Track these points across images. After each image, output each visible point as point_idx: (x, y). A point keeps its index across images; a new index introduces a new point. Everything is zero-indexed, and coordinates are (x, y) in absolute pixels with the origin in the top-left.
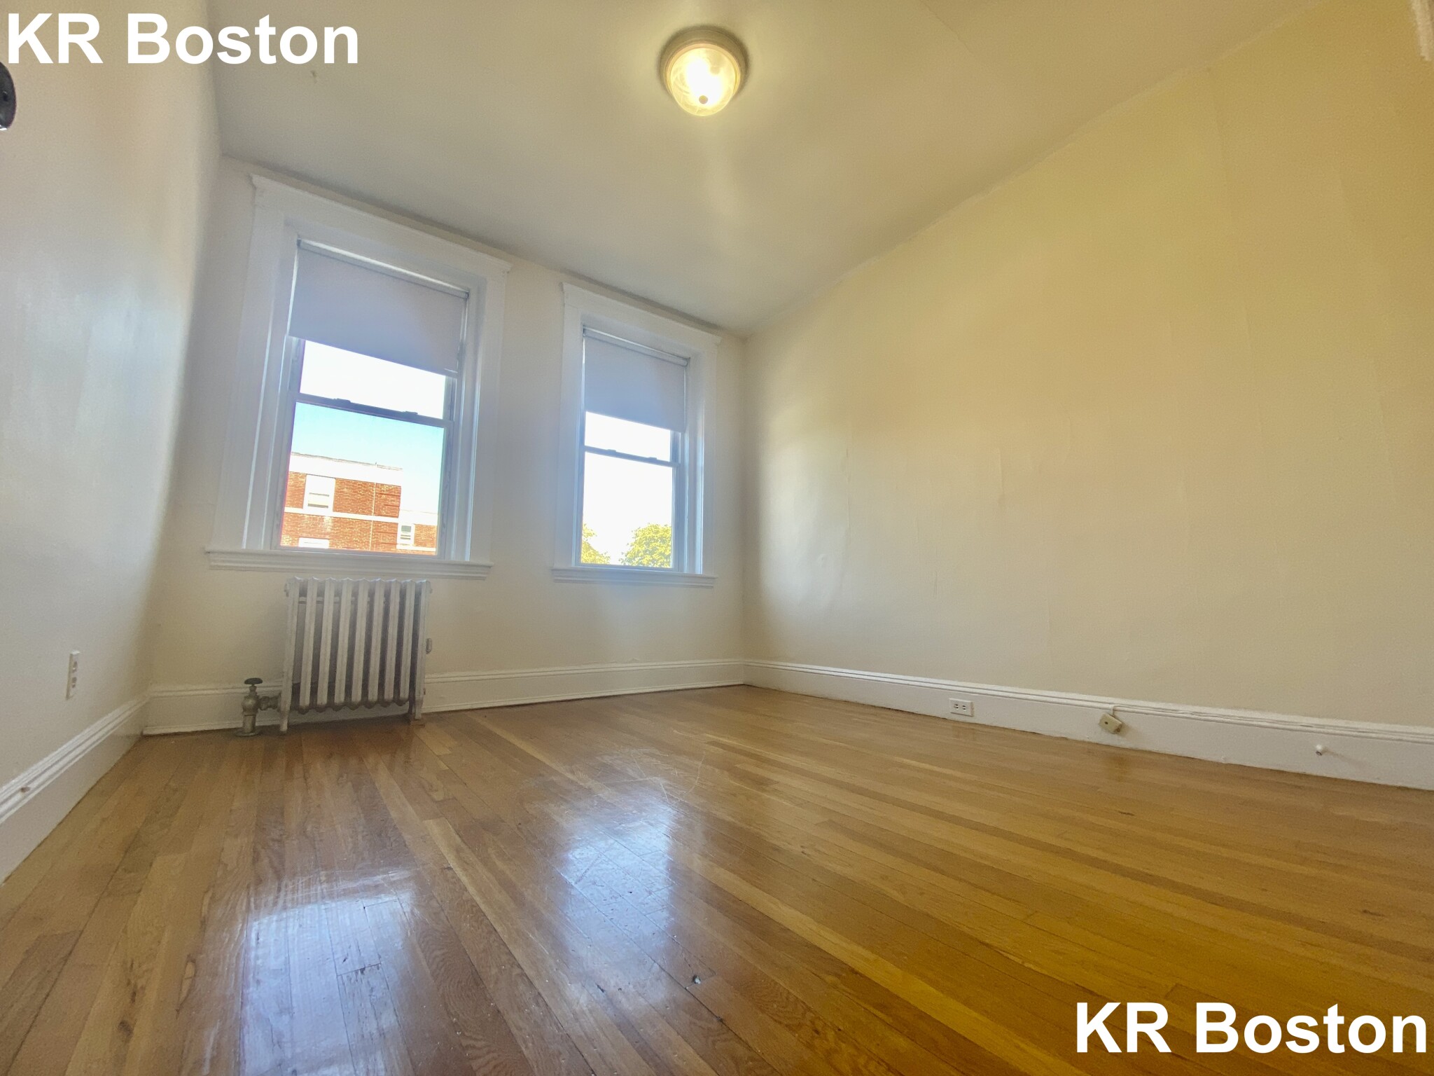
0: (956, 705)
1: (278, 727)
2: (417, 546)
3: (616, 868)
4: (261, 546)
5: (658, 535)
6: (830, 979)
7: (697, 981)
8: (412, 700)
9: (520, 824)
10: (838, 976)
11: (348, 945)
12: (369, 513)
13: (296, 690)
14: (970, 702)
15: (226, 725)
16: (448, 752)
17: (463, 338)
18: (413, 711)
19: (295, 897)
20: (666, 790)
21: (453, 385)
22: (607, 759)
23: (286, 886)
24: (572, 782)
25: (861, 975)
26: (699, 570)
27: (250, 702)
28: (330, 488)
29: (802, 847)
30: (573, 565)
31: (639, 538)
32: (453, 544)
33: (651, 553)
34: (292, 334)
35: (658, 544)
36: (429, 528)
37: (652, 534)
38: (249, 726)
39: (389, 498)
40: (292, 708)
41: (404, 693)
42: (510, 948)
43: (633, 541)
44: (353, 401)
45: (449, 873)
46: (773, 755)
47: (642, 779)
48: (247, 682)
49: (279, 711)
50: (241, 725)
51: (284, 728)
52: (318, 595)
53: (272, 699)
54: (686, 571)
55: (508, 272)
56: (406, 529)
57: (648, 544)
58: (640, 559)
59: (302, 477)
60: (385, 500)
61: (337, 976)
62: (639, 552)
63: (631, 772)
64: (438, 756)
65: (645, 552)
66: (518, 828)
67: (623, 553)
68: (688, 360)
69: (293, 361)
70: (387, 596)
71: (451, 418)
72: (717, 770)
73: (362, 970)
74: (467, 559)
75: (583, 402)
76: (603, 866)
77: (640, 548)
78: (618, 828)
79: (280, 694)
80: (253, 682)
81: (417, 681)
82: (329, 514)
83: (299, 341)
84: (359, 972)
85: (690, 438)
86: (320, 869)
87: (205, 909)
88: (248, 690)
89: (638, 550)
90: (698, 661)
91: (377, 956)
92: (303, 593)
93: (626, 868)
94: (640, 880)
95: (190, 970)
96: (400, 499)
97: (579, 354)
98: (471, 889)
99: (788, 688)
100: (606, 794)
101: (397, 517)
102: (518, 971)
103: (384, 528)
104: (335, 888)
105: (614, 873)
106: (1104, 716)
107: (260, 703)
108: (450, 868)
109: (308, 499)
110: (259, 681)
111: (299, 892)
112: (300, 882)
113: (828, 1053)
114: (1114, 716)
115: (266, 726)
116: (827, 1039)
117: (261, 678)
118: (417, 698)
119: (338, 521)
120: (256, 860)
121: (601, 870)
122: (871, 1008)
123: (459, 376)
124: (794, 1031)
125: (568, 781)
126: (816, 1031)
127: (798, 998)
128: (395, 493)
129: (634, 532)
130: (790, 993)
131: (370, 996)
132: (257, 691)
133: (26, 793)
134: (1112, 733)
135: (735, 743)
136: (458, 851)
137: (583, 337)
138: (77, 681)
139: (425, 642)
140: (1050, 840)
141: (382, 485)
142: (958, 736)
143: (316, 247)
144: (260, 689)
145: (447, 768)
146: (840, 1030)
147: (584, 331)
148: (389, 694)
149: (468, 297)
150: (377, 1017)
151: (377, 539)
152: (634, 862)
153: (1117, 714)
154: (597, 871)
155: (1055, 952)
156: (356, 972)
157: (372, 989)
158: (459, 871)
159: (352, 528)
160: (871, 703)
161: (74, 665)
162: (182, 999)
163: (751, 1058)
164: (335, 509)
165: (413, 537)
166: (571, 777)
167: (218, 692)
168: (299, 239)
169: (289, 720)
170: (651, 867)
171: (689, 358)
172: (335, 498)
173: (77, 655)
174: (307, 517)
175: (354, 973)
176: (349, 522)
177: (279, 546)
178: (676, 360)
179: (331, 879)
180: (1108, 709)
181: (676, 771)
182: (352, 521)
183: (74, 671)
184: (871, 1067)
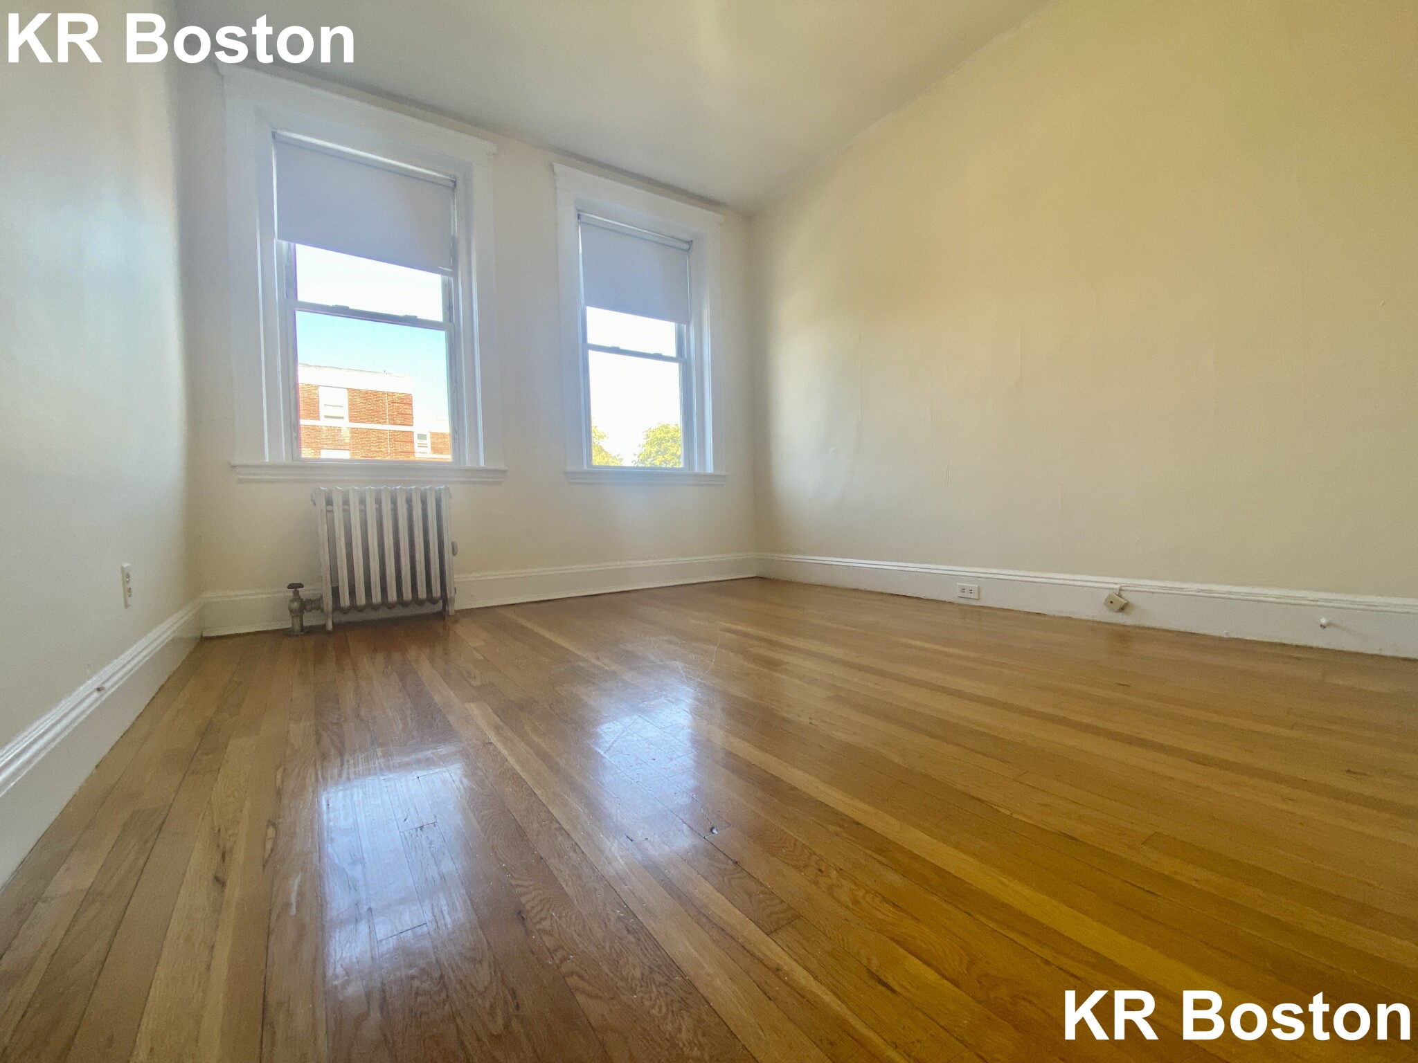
0: (963, 590)
1: (323, 627)
2: (435, 453)
3: (640, 739)
4: (284, 457)
5: (669, 435)
6: (830, 827)
7: (714, 831)
8: (444, 598)
9: (552, 704)
10: (842, 826)
11: (407, 807)
12: (385, 422)
13: (336, 592)
14: (975, 586)
15: (276, 626)
16: (483, 644)
17: (454, 231)
18: (447, 608)
19: (357, 770)
20: (684, 672)
21: (450, 284)
22: (629, 647)
23: (348, 761)
24: (598, 668)
25: (861, 825)
26: (710, 469)
27: (295, 605)
28: (344, 398)
29: (810, 718)
30: (585, 468)
31: (650, 439)
32: (467, 450)
33: (663, 454)
34: (280, 238)
35: (669, 444)
36: (444, 435)
37: (662, 434)
38: (297, 627)
39: (401, 407)
40: (334, 610)
41: (437, 592)
42: (549, 807)
43: (645, 442)
44: (352, 307)
45: (491, 748)
46: (784, 640)
47: (661, 663)
48: (290, 586)
49: (322, 611)
50: (290, 625)
51: (330, 626)
52: (344, 504)
53: (315, 601)
54: (697, 470)
56: (422, 437)
57: (659, 445)
58: (652, 460)
59: (316, 389)
60: (398, 408)
61: (400, 833)
62: (651, 453)
63: (651, 657)
64: (474, 648)
65: (657, 452)
66: (551, 708)
67: (635, 455)
68: (690, 243)
69: (285, 266)
71: (451, 320)
72: (731, 654)
73: (421, 828)
74: (482, 464)
75: (583, 297)
76: (629, 738)
77: (652, 449)
78: (642, 705)
79: (322, 597)
80: (295, 587)
81: (448, 580)
82: (345, 425)
83: (289, 246)
84: (419, 829)
85: (695, 329)
86: (376, 746)
87: (279, 782)
88: (292, 594)
89: (650, 451)
91: (433, 816)
92: (329, 502)
93: (650, 739)
94: (662, 749)
95: (271, 832)
96: (412, 407)
97: (576, 243)
98: (512, 761)
100: (628, 676)
101: (412, 425)
102: (557, 825)
103: (401, 437)
104: (391, 762)
106: (1110, 595)
107: (303, 606)
108: (491, 743)
109: (323, 411)
110: (301, 586)
111: (360, 765)
112: (360, 758)
113: (830, 888)
114: (1120, 596)
115: (312, 626)
116: (829, 877)
117: (302, 583)
118: (448, 596)
119: (354, 431)
120: (319, 740)
121: (627, 741)
122: (869, 852)
123: (455, 274)
124: (800, 871)
125: (594, 666)
126: (820, 870)
127: (804, 844)
128: (406, 401)
129: (645, 433)
130: (797, 840)
131: (430, 847)
132: (300, 593)
133: (102, 692)
134: (1117, 612)
135: (748, 630)
136: (497, 728)
137: (579, 223)
138: (133, 591)
139: (450, 545)
140: (1045, 710)
141: (393, 393)
142: (964, 618)
143: (292, 139)
144: (303, 593)
145: (482, 658)
146: (841, 869)
147: (579, 216)
148: (422, 593)
149: (455, 185)
150: (437, 864)
151: (395, 447)
152: (657, 734)
153: (1123, 594)
154: (623, 742)
155: (1043, 805)
156: (416, 829)
157: (431, 842)
158: (499, 745)
159: (369, 438)
160: (879, 590)
161: (127, 576)
162: (266, 856)
163: (763, 893)
164: (351, 420)
165: (429, 445)
166: (596, 662)
167: (264, 596)
168: (274, 130)
169: (333, 620)
170: (672, 738)
171: (692, 241)
172: (350, 408)
173: (128, 567)
174: (325, 428)
175: (414, 830)
176: (366, 432)
177: (300, 457)
178: (678, 244)
179: (387, 755)
180: (1113, 589)
181: (693, 656)
182: (368, 431)
183: (128, 582)
184: (868, 898)
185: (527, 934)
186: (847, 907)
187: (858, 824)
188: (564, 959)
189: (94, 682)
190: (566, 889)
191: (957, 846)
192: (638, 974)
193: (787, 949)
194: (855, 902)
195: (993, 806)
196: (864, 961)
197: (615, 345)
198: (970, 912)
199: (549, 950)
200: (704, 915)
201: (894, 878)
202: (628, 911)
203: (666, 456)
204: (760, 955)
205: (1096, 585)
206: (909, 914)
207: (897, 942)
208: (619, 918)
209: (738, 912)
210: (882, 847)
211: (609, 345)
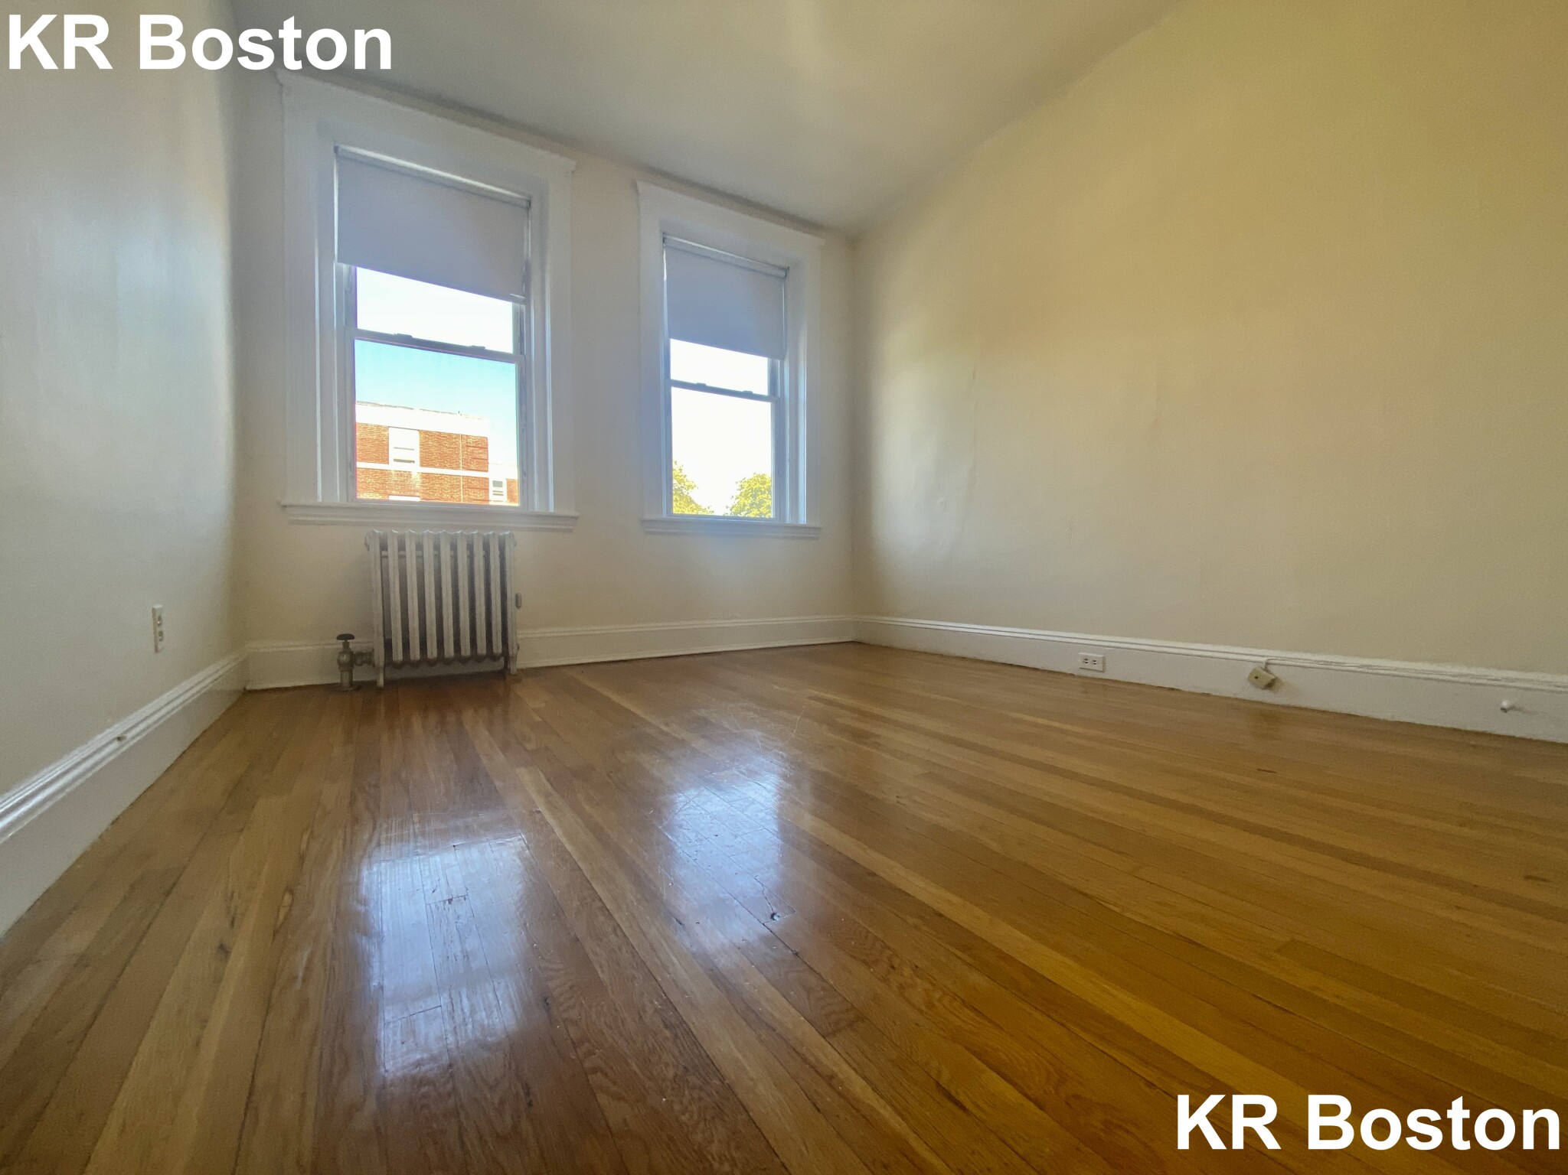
0: (1086, 660)
1: (374, 683)
2: (511, 502)
3: (703, 812)
4: (338, 497)
5: (765, 486)
6: (911, 920)
7: (775, 917)
8: (506, 654)
9: (611, 772)
10: (921, 918)
11: (437, 878)
12: (457, 468)
13: (388, 645)
14: (1101, 656)
15: (325, 681)
16: (543, 705)
17: (528, 255)
18: (508, 667)
19: (389, 835)
20: (762, 742)
21: (521, 313)
22: (703, 713)
23: (381, 826)
24: (667, 734)
25: (946, 918)
26: (803, 520)
27: (345, 658)
28: (415, 441)
29: (898, 797)
30: (664, 515)
31: (744, 490)
32: (536, 496)
33: (759, 506)
34: (340, 260)
35: (765, 496)
36: (513, 481)
37: (758, 485)
38: (346, 681)
39: (476, 451)
40: (386, 665)
41: (498, 648)
42: (593, 885)
43: (739, 492)
44: (415, 336)
45: (538, 816)
46: (876, 710)
47: (737, 732)
48: (340, 637)
49: (374, 666)
50: (338, 681)
51: (381, 682)
52: (399, 550)
53: (366, 654)
54: (788, 520)
55: (573, 172)
56: (498, 484)
57: (754, 496)
58: (746, 514)
59: (384, 431)
60: (472, 452)
61: (426, 905)
62: (745, 505)
63: (726, 724)
64: (533, 709)
65: (752, 505)
66: (608, 775)
67: (727, 507)
68: (786, 270)
69: (345, 291)
70: (470, 548)
71: (522, 352)
72: (816, 724)
73: (450, 901)
74: (552, 510)
75: (666, 328)
76: (691, 811)
77: (746, 501)
78: (710, 776)
79: (373, 650)
80: (345, 638)
81: (510, 636)
82: (416, 470)
83: (350, 268)
84: (447, 902)
85: (790, 365)
86: (413, 811)
87: (304, 845)
88: (341, 646)
89: (744, 504)
90: (804, 618)
91: (464, 889)
92: (384, 547)
93: (715, 814)
94: (727, 824)
95: (287, 898)
96: (487, 451)
97: (663, 270)
98: (558, 832)
99: (897, 644)
100: (699, 744)
101: (487, 471)
102: (599, 904)
103: (475, 484)
104: (427, 829)
105: (701, 818)
106: (1255, 670)
107: (353, 660)
108: (539, 812)
109: (393, 454)
110: (352, 637)
111: (393, 831)
112: (394, 822)
113: (902, 987)
114: (1266, 670)
115: (363, 682)
116: (902, 975)
117: (354, 635)
118: (511, 653)
119: (426, 477)
120: (353, 802)
121: (689, 814)
122: (949, 947)
123: (527, 302)
124: (870, 967)
125: (662, 732)
126: (893, 967)
127: (876, 936)
128: (482, 445)
129: (739, 484)
130: (868, 932)
131: (456, 922)
132: (350, 646)
133: (124, 742)
134: (1262, 689)
135: (837, 698)
136: (547, 796)
137: (664, 247)
138: (165, 634)
139: (514, 597)
140: (1173, 796)
141: (467, 436)
142: (1086, 692)
143: (355, 154)
144: (353, 645)
145: (541, 720)
146: (917, 967)
147: (664, 240)
148: (482, 648)
149: (530, 205)
150: (462, 941)
151: (469, 494)
152: (724, 807)
153: (1270, 668)
154: (685, 815)
155: (1159, 903)
156: (444, 902)
157: (458, 917)
158: (547, 815)
159: (441, 484)
160: (991, 659)
161: (158, 619)
162: (279, 924)
163: (823, 989)
164: (422, 465)
165: (505, 493)
166: (665, 729)
167: (311, 648)
168: (336, 145)
169: (384, 676)
170: (739, 813)
171: (788, 268)
172: (421, 452)
173: (161, 609)
174: (393, 473)
175: (442, 903)
176: (438, 478)
177: (356, 498)
178: (775, 272)
179: (423, 820)
180: (1259, 662)
181: (773, 724)
182: (441, 477)
183: (159, 625)
184: (946, 1001)
185: (551, 1024)
186: (921, 1011)
187: (941, 915)
188: (590, 1053)
189: (116, 730)
190: (601, 976)
191: (1056, 947)
192: (670, 1073)
193: (845, 1056)
194: (930, 1005)
195: (1102, 902)
196: (934, 1074)
197: (702, 381)
198: (1064, 1021)
199: (573, 1042)
200: (753, 1011)
201: (977, 979)
202: (669, 1004)
203: (761, 509)
204: (812, 1059)
205: (1239, 657)
206: (991, 1022)
207: (975, 1053)
208: (656, 1011)
209: (793, 1010)
210: (968, 944)
211: (694, 381)
